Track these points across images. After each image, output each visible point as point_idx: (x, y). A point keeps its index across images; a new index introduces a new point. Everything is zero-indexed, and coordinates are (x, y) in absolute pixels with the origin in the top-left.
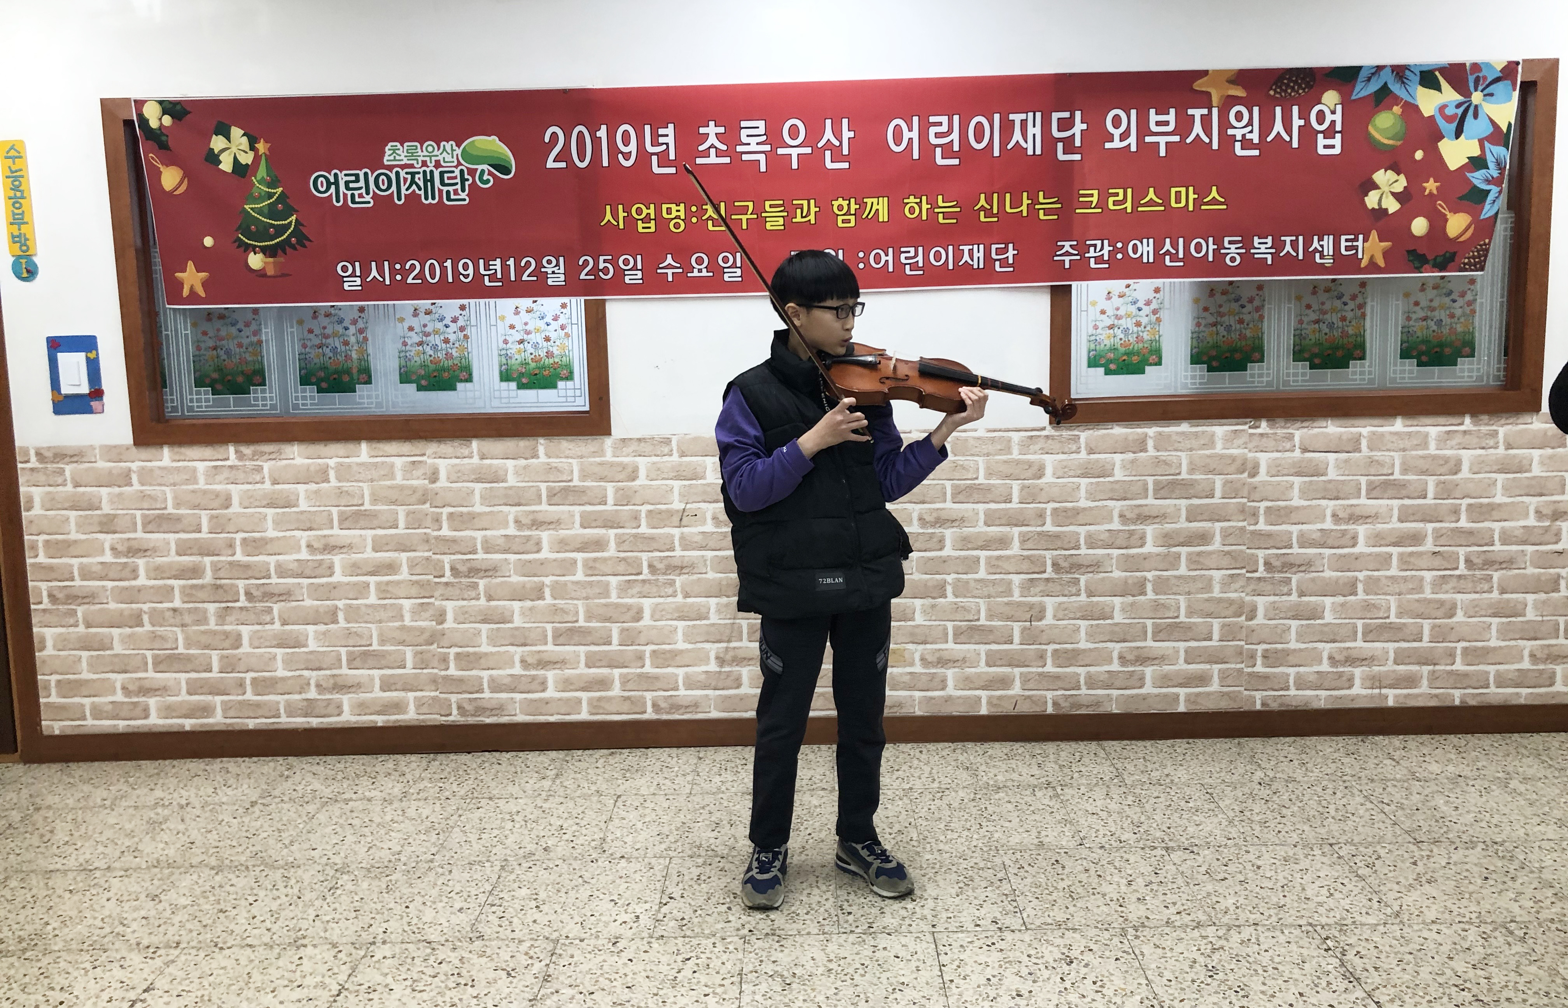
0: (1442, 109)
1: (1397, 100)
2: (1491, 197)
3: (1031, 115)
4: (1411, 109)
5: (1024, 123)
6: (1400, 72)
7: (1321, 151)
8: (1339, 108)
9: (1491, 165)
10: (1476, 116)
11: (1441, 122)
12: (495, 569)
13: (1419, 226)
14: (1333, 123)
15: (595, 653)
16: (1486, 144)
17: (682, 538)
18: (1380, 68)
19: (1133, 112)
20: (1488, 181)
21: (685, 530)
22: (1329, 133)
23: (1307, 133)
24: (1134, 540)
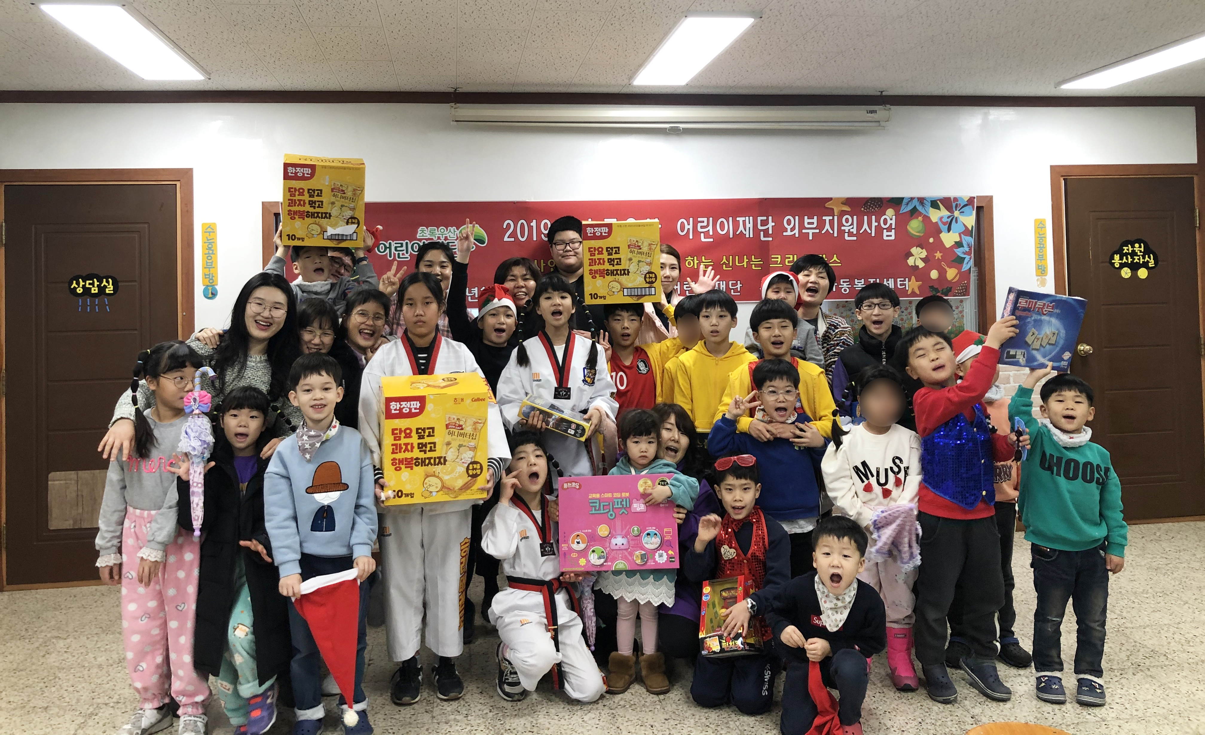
0: (941, 218)
1: (920, 214)
2: (966, 261)
3: (747, 218)
4: (926, 219)
5: (744, 222)
6: (921, 200)
7: (885, 238)
8: (894, 217)
9: (965, 245)
10: (956, 222)
11: (940, 225)
13: (934, 274)
14: (891, 224)
16: (962, 235)
18: (912, 199)
19: (797, 218)
20: (965, 253)
22: (889, 229)
23: (879, 229)
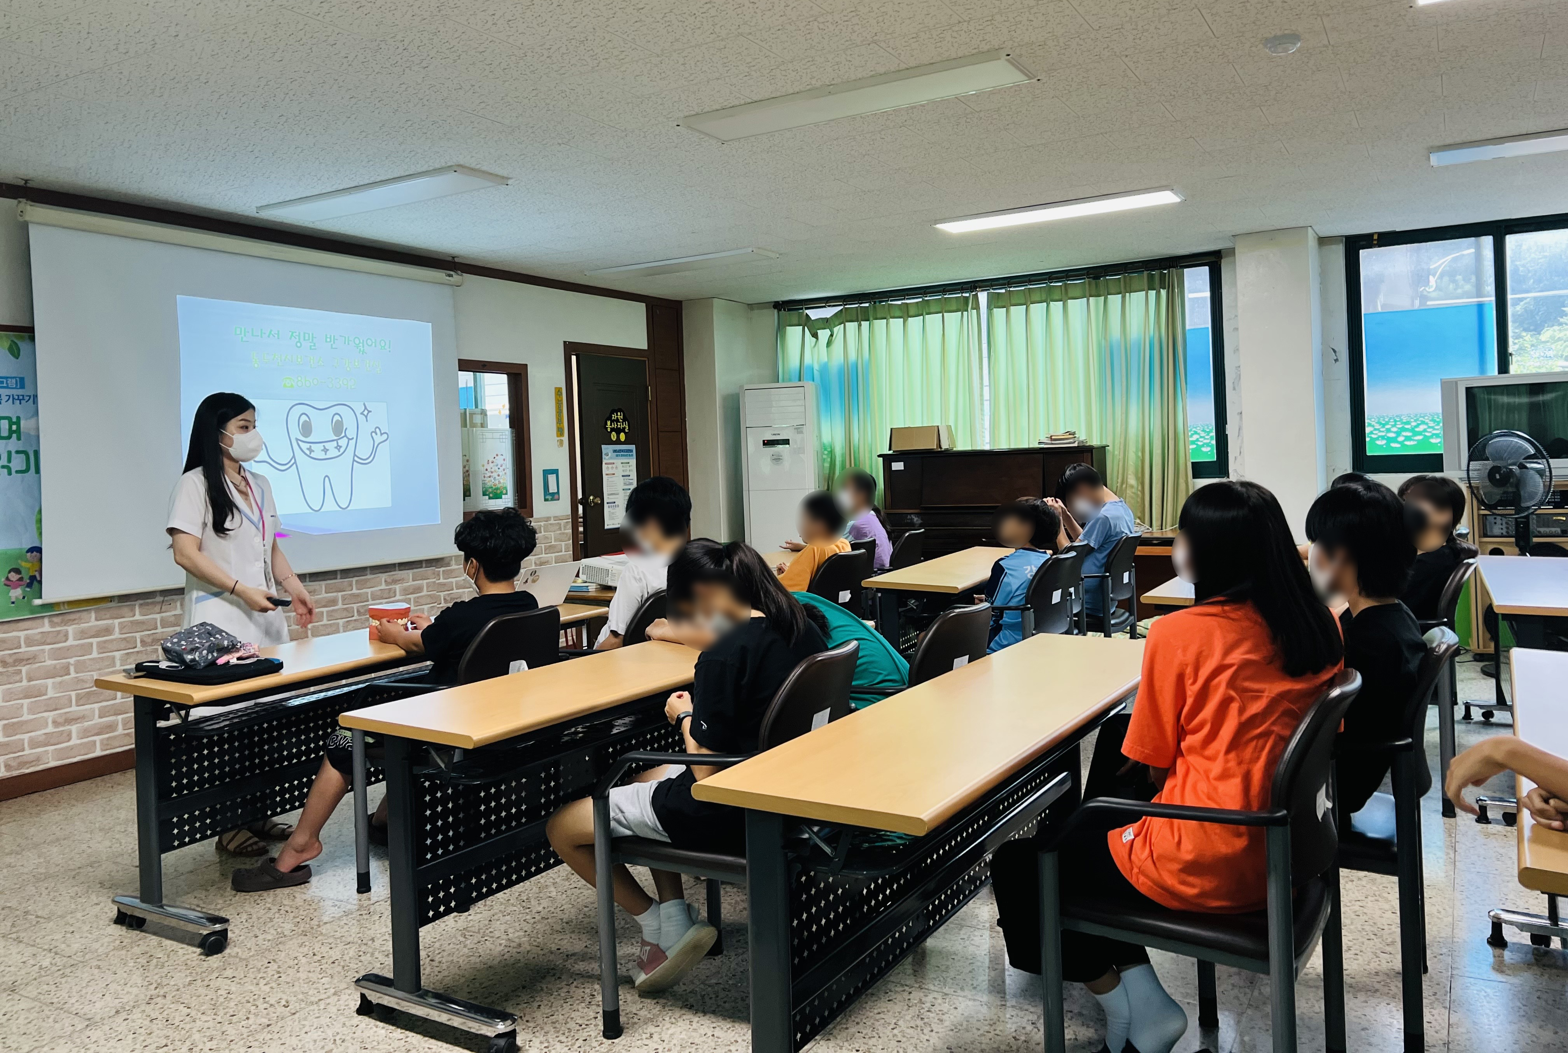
12: (34, 657)
15: (106, 706)
17: (162, 620)
21: (164, 615)
24: (392, 594)
